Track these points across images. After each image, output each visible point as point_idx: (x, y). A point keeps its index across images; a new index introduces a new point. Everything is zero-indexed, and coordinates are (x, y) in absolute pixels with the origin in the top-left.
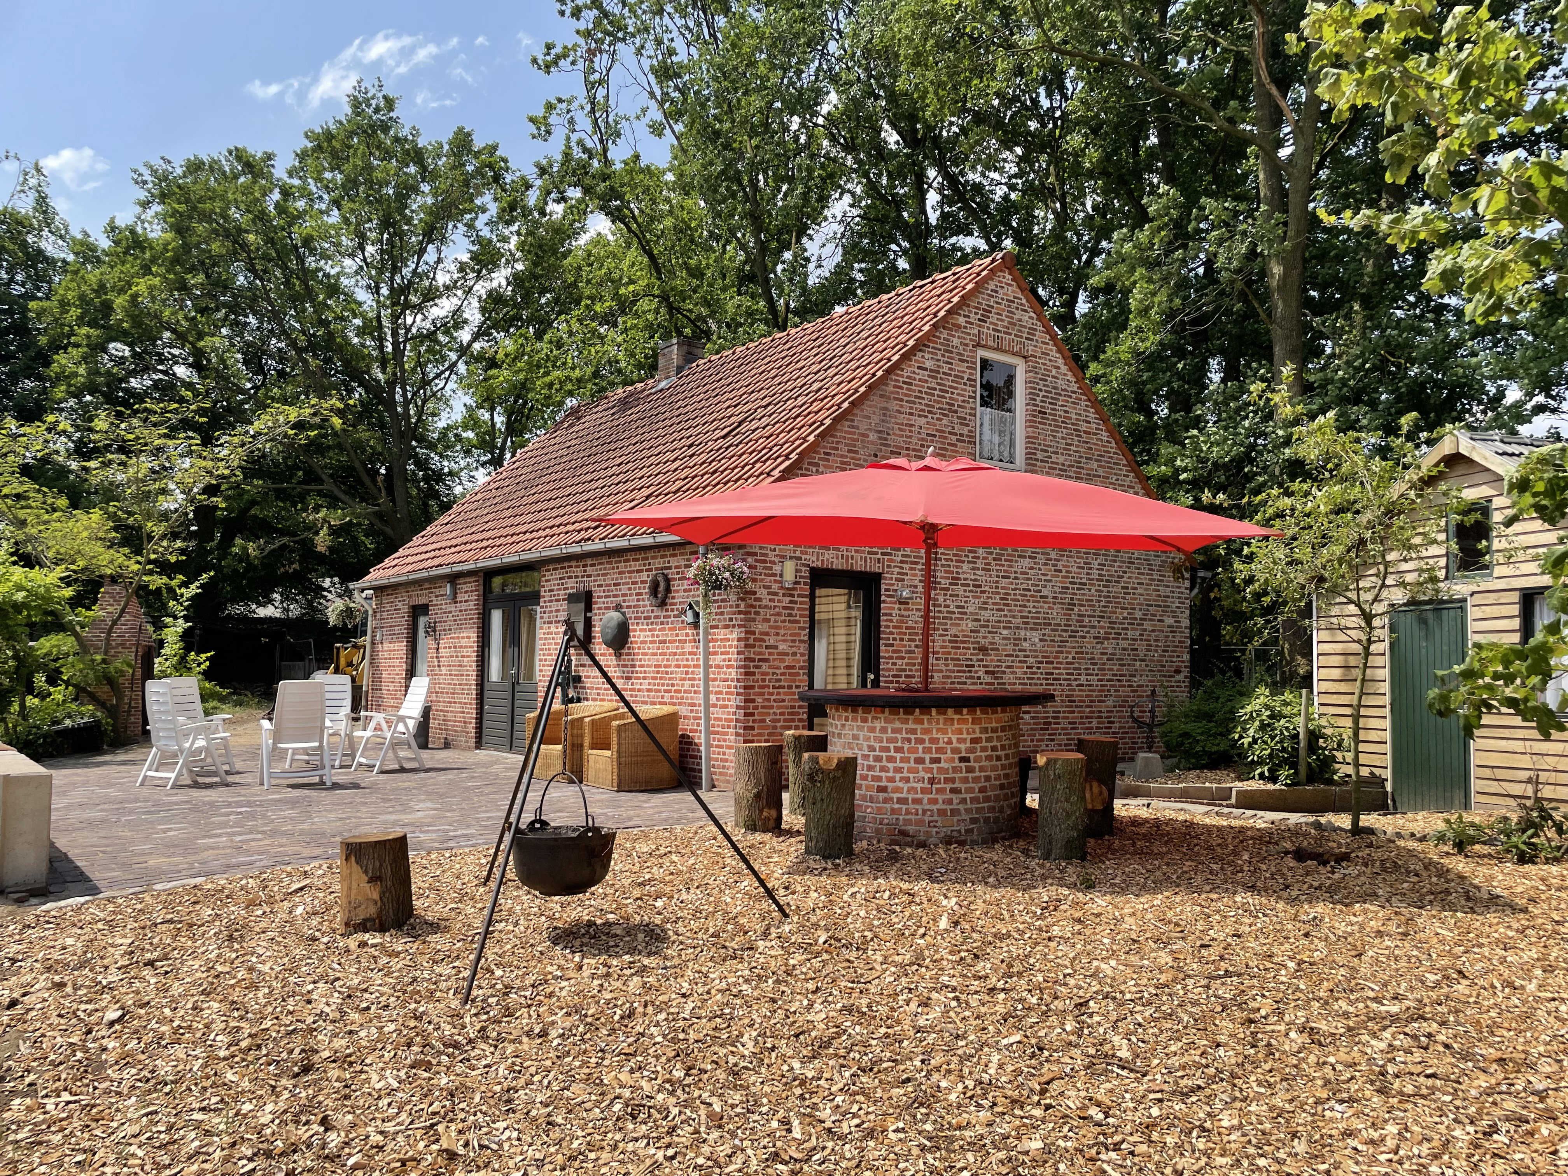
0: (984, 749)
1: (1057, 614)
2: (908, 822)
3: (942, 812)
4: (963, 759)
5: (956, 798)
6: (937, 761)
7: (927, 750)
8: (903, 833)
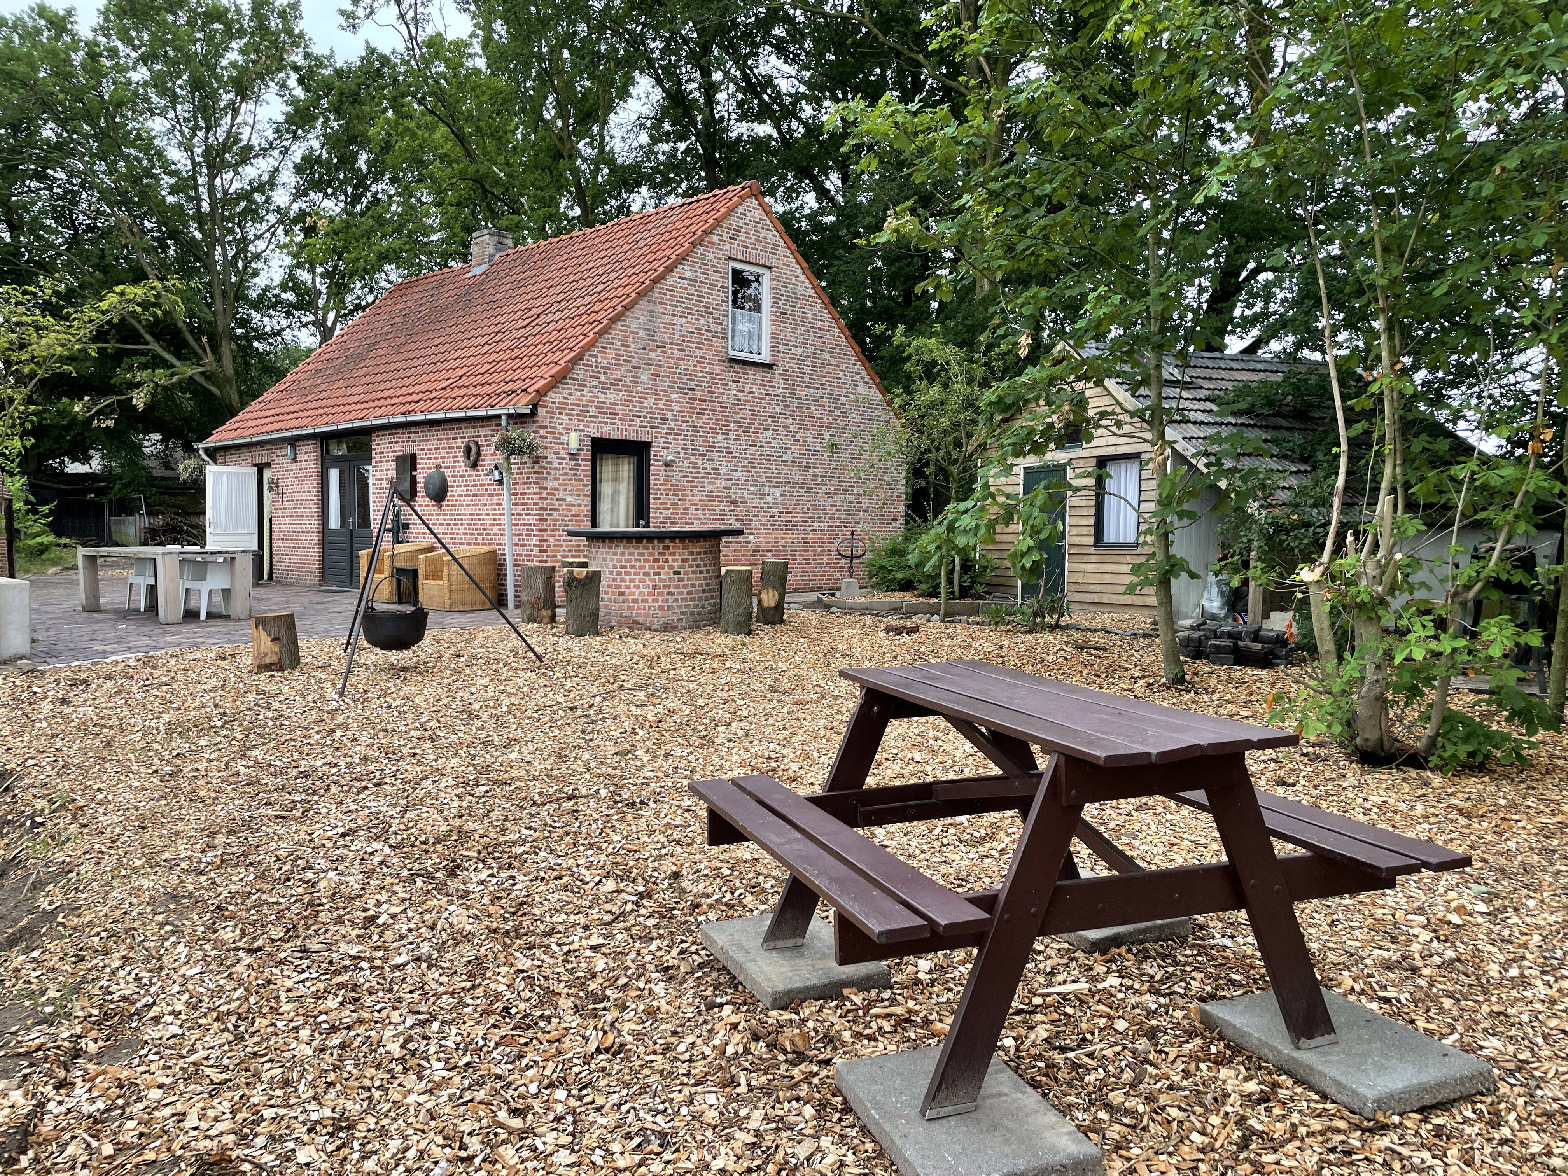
0: (690, 566)
1: (795, 475)
2: (638, 615)
3: (661, 608)
4: (675, 573)
5: (671, 599)
6: (659, 574)
7: (651, 567)
8: (636, 622)
